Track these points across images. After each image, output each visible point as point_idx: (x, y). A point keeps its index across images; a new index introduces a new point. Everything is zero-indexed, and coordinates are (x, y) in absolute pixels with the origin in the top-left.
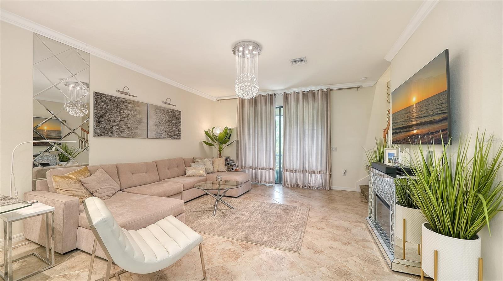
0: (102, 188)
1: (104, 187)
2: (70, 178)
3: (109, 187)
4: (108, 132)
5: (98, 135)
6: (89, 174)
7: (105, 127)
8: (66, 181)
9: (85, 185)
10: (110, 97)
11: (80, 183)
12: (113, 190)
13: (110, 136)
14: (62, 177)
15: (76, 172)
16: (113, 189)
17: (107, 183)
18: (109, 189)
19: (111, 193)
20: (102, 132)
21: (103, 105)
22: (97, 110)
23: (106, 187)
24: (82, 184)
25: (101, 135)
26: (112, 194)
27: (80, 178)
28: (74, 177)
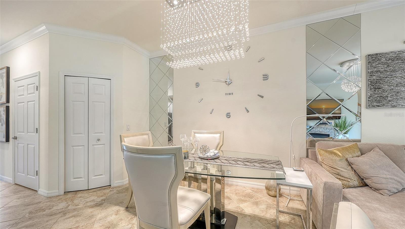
0: (378, 176)
1: (382, 176)
2: (335, 154)
3: (391, 179)
4: (389, 101)
5: (374, 106)
6: (359, 153)
7: (385, 95)
8: (331, 156)
9: (352, 166)
10: (391, 55)
11: (346, 163)
12: (399, 184)
13: (394, 107)
14: (326, 151)
15: (343, 149)
16: (399, 182)
17: (388, 171)
18: (390, 180)
19: (395, 188)
20: (379, 102)
21: (381, 68)
22: (371, 76)
23: (384, 176)
24: (350, 164)
25: (378, 106)
26: (397, 189)
27: (347, 156)
28: (340, 154)
